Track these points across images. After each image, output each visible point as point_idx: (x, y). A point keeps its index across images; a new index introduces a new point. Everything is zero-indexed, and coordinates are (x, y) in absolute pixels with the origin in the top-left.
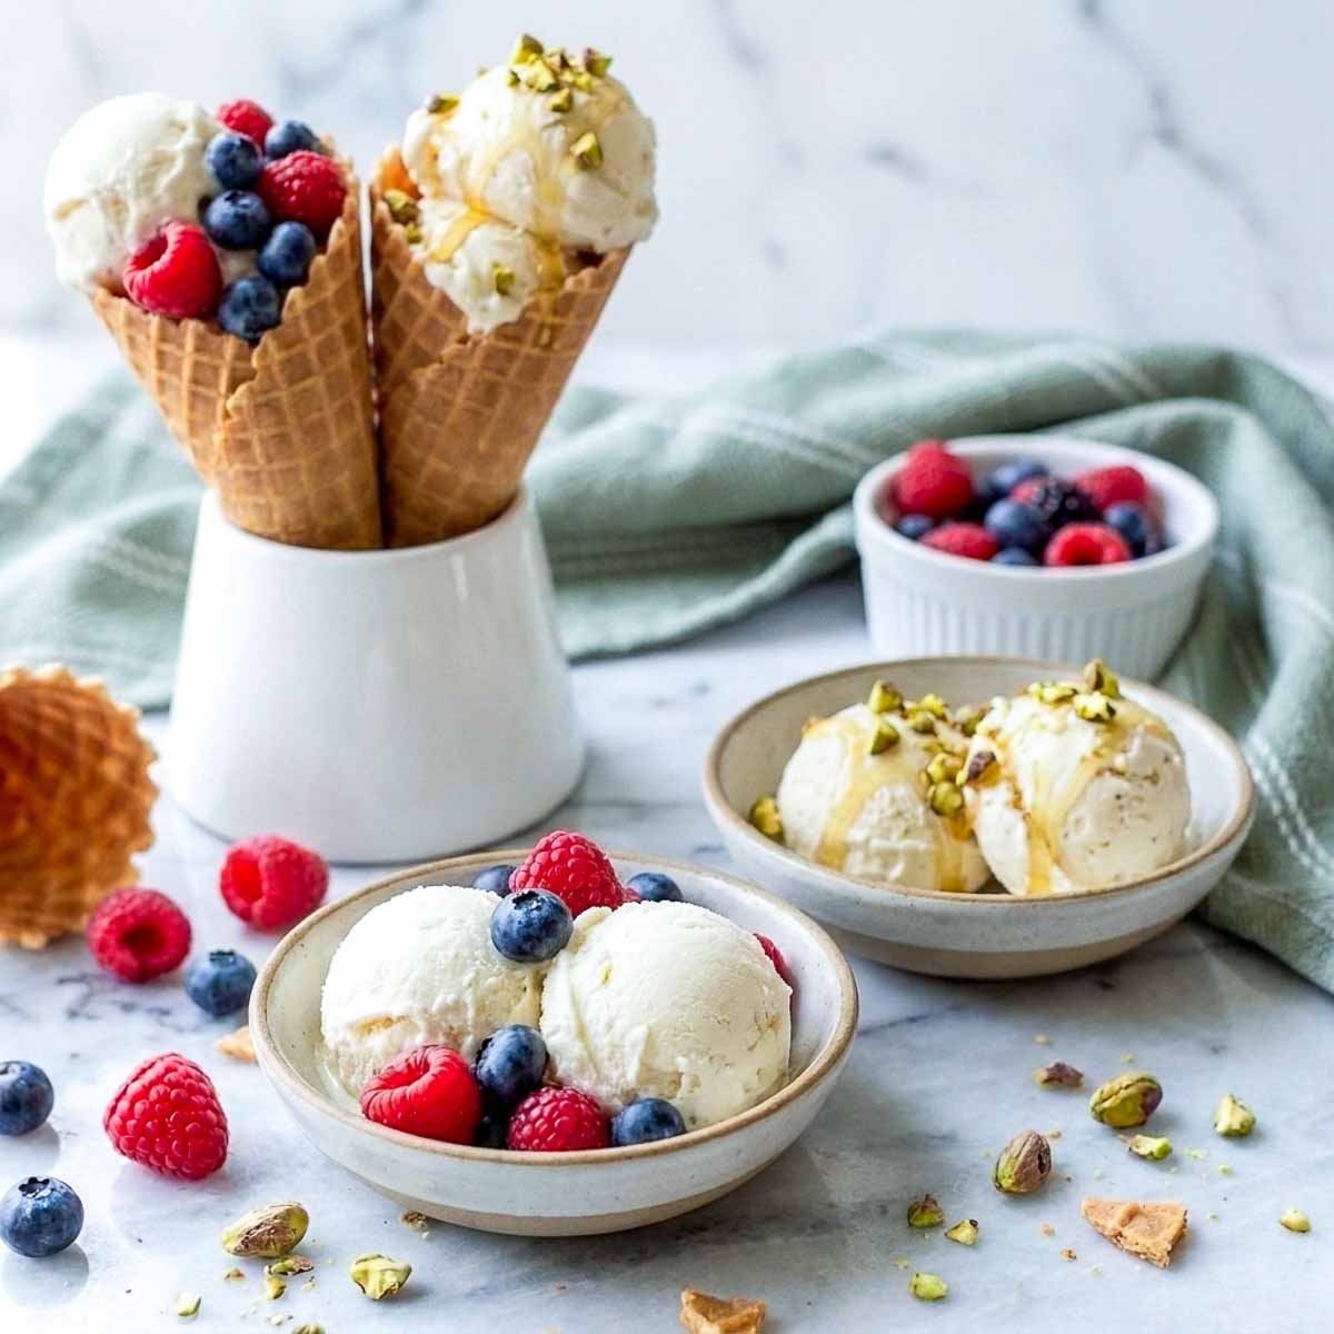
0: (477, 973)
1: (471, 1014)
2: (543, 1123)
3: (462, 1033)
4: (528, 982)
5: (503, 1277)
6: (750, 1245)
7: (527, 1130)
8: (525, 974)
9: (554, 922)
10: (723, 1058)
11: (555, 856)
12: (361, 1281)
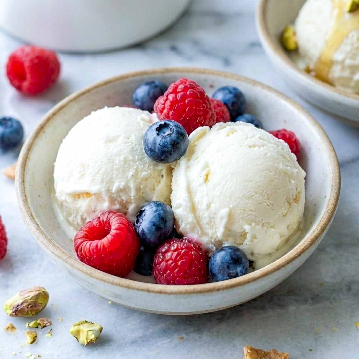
0: (137, 170)
1: (133, 194)
2: (172, 263)
3: (128, 202)
4: (164, 172)
5: (151, 331)
6: (279, 311)
7: (163, 264)
8: (162, 167)
9: (178, 143)
10: (269, 224)
11: (179, 97)
12: (76, 335)
